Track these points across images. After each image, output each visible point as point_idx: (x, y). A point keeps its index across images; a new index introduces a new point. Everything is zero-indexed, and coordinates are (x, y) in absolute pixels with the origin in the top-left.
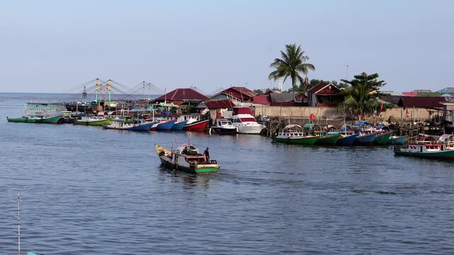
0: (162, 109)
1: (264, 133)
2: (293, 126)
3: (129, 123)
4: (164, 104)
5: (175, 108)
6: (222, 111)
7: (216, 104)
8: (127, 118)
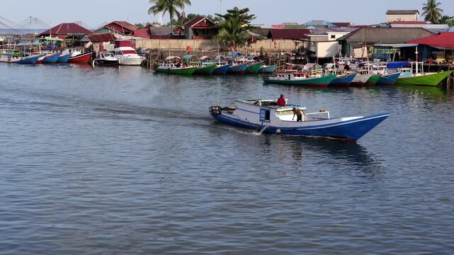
0: (47, 43)
1: (144, 65)
2: (173, 57)
3: (17, 57)
4: (50, 38)
5: (59, 41)
6: (104, 44)
7: (99, 38)
8: (15, 52)
